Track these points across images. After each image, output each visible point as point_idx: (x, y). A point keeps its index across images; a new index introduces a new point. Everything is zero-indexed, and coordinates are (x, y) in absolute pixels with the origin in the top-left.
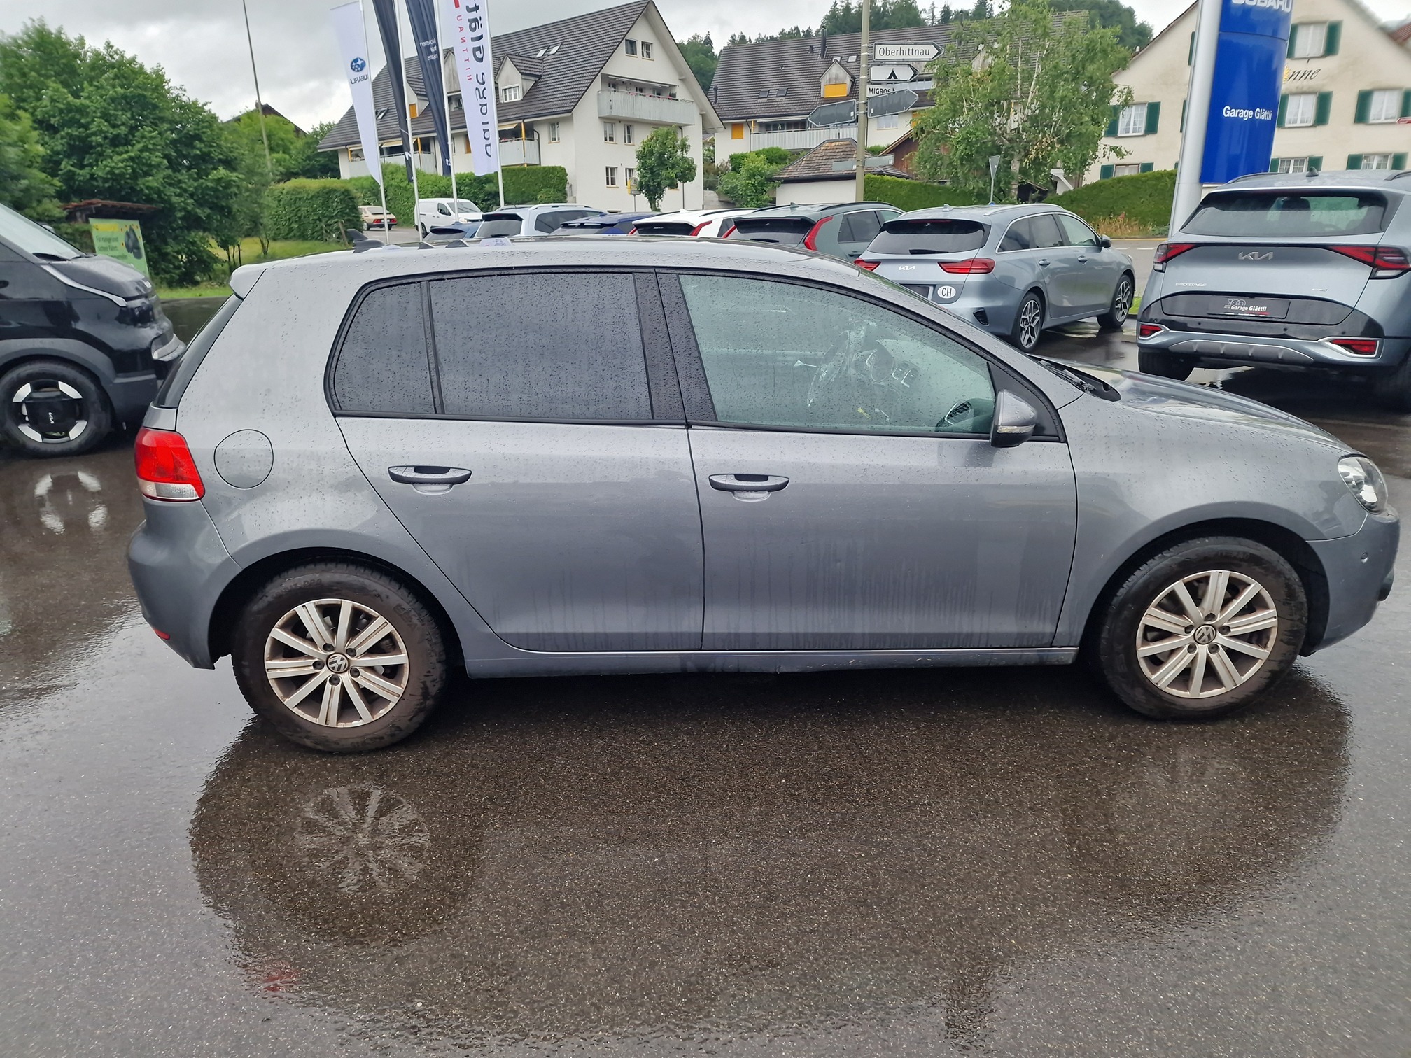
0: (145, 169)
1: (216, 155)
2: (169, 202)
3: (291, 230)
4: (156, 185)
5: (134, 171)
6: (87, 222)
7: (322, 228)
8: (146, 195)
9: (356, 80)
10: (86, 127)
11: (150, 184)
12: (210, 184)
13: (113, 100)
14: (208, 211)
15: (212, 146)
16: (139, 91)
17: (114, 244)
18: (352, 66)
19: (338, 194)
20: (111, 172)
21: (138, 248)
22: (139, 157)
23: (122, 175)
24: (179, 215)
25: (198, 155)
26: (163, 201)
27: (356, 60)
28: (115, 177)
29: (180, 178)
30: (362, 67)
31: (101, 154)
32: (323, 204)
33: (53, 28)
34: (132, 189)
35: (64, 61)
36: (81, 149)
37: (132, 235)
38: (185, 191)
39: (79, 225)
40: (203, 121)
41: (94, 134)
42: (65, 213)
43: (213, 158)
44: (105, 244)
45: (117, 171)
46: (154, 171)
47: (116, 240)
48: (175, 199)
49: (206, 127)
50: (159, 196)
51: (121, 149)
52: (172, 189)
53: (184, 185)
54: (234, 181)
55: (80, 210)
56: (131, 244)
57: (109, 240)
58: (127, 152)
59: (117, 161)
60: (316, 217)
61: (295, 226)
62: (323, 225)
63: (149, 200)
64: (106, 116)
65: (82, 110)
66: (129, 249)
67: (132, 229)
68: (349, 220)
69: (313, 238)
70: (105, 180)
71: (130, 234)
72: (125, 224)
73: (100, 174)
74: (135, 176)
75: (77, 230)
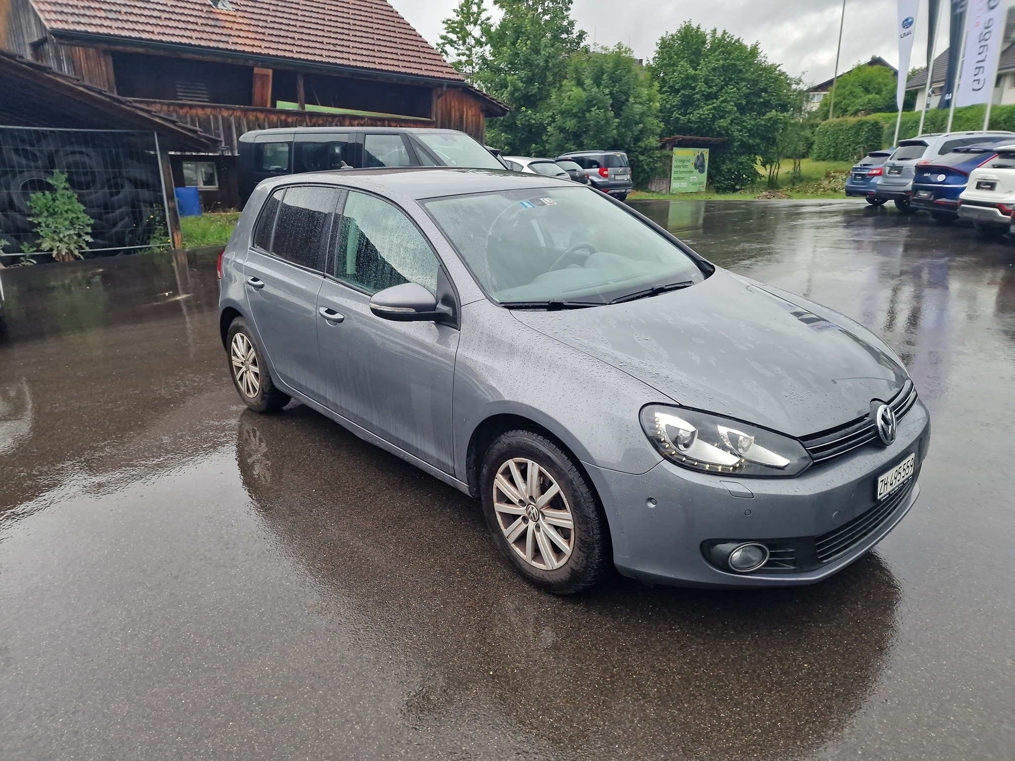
0: (721, 114)
1: (774, 102)
2: (732, 135)
3: (829, 153)
4: (725, 125)
5: (714, 116)
6: (672, 150)
7: (849, 151)
8: (718, 132)
9: (905, 35)
10: (694, 89)
11: (721, 124)
12: (763, 122)
13: (714, 69)
14: (758, 141)
15: (773, 96)
16: (733, 62)
17: (686, 164)
18: (903, 24)
19: (868, 125)
20: (699, 118)
21: (703, 167)
22: (719, 107)
23: (705, 119)
24: (736, 144)
25: (761, 102)
26: (728, 135)
27: (907, 20)
28: (701, 120)
29: (745, 119)
30: (911, 23)
31: (697, 106)
32: (855, 133)
33: (694, 26)
34: (711, 128)
35: (695, 47)
36: (688, 104)
37: (701, 159)
38: (745, 127)
39: (666, 152)
40: (771, 78)
41: (697, 93)
42: (660, 144)
43: (772, 104)
44: (679, 164)
45: (703, 117)
46: (727, 115)
47: (688, 161)
48: (736, 134)
49: (773, 82)
50: (727, 132)
51: (710, 102)
52: (736, 127)
53: (745, 124)
54: (781, 119)
55: (670, 143)
56: (698, 163)
57: (683, 161)
58: (713, 103)
59: (705, 110)
60: (847, 144)
61: (832, 150)
62: (851, 149)
63: (719, 134)
64: (706, 82)
65: (694, 78)
66: (696, 167)
67: (702, 154)
68: (871, 145)
69: (842, 159)
70: (696, 123)
71: (700, 158)
72: (697, 151)
73: (693, 118)
74: (714, 119)
75: (664, 155)
